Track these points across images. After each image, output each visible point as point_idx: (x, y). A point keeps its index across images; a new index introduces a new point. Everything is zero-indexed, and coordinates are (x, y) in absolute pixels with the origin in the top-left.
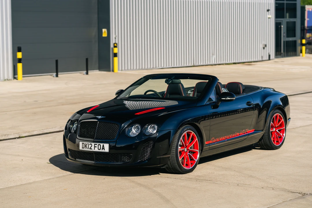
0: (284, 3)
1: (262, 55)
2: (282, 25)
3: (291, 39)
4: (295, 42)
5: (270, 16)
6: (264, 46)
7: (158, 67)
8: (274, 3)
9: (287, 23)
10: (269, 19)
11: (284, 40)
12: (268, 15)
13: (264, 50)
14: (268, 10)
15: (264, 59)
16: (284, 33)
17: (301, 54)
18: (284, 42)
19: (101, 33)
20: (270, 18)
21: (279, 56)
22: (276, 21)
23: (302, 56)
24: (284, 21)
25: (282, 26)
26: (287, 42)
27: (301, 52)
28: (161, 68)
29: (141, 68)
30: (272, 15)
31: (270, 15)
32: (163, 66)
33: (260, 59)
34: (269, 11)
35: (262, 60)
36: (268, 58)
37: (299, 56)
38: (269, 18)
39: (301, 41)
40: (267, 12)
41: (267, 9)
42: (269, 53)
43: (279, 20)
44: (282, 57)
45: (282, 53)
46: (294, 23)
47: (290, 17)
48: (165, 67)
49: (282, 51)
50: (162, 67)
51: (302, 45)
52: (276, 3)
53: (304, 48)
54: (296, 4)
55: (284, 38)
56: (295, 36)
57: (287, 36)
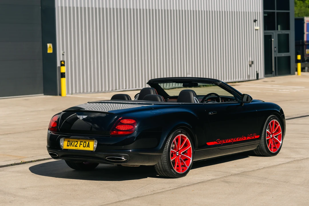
0: (274, 12)
1: (249, 74)
2: (273, 38)
3: (283, 55)
4: (289, 58)
5: (258, 28)
6: (251, 63)
7: (119, 89)
8: (262, 12)
9: (279, 35)
10: (257, 31)
11: (275, 56)
12: (255, 26)
13: (251, 68)
14: (255, 21)
15: (251, 78)
16: (275, 48)
17: (296, 73)
18: (275, 58)
19: (46, 48)
20: (258, 30)
21: (270, 75)
22: (264, 33)
23: (298, 74)
24: (275, 34)
25: (273, 40)
26: (279, 58)
27: (297, 70)
28: (122, 90)
29: (96, 90)
30: (259, 26)
31: (258, 26)
32: (124, 88)
33: (247, 79)
34: (256, 22)
35: (248, 80)
36: (256, 78)
37: (294, 74)
38: (256, 30)
39: (296, 57)
40: (254, 23)
41: (254, 19)
42: (257, 72)
43: (269, 32)
44: (274, 76)
45: (273, 72)
46: (287, 36)
47: (283, 29)
48: (127, 89)
49: (273, 69)
51: (297, 61)
52: (264, 13)
53: (299, 65)
54: (288, 13)
55: (275, 53)
56: (288, 51)
57: (279, 52)
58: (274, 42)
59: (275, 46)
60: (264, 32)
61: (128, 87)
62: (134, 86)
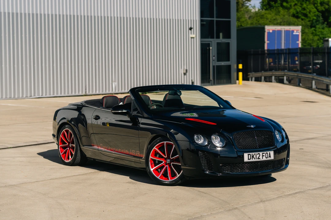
0: (213, 20)
1: (183, 83)
2: (211, 47)
3: (223, 63)
4: (229, 67)
5: (194, 36)
6: (185, 72)
7: (34, 95)
8: (199, 19)
9: (218, 44)
10: (192, 39)
12: (191, 34)
13: (185, 76)
14: (191, 29)
16: (214, 57)
17: (237, 81)
18: (214, 66)
20: (194, 38)
21: (208, 84)
22: (201, 41)
23: (239, 83)
25: (211, 48)
26: (218, 67)
27: (238, 79)
28: (38, 97)
29: (8, 97)
30: (196, 34)
31: (194, 34)
32: (41, 94)
34: (192, 30)
37: (235, 83)
39: (238, 66)
40: (190, 31)
41: (190, 27)
42: (192, 80)
43: (207, 40)
44: (212, 85)
45: (211, 80)
46: (228, 44)
48: (44, 96)
49: (211, 78)
50: (40, 96)
51: (238, 70)
52: (202, 21)
53: (241, 74)
54: (230, 21)
55: (213, 62)
56: (229, 60)
57: (218, 60)
58: (213, 50)
59: (213, 55)
60: (201, 40)
61: (44, 94)
62: (52, 93)
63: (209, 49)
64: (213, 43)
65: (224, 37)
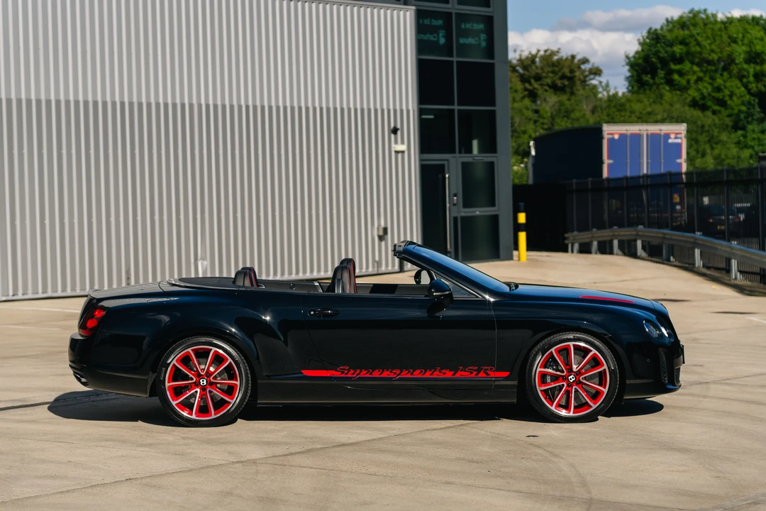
0: (453, 110)
1: (377, 259)
2: (448, 172)
3: (478, 212)
4: (495, 219)
5: (402, 147)
6: (381, 233)
8: (416, 108)
9: (466, 167)
10: (400, 155)
11: (455, 214)
12: (396, 142)
13: (383, 243)
14: (395, 131)
15: (383, 269)
16: (455, 195)
17: (515, 253)
18: (455, 219)
20: (402, 152)
22: (421, 160)
23: (519, 258)
24: (454, 162)
25: (447, 176)
26: (467, 221)
27: (516, 247)
30: (407, 145)
31: (403, 143)
32: (11, 293)
33: (371, 270)
34: (399, 132)
35: (376, 272)
36: (397, 268)
37: (511, 258)
38: (397, 152)
39: (515, 218)
40: (393, 136)
41: (392, 126)
43: (435, 158)
45: (449, 252)
46: (490, 167)
48: (20, 296)
49: (449, 246)
50: (10, 298)
51: (518, 228)
52: (421, 112)
53: (522, 236)
54: (493, 113)
55: (455, 208)
56: (492, 204)
57: (466, 205)
58: (452, 179)
59: (454, 191)
60: (420, 157)
61: (20, 292)
62: (40, 290)
63: (445, 178)
64: (453, 164)
65: (481, 150)
